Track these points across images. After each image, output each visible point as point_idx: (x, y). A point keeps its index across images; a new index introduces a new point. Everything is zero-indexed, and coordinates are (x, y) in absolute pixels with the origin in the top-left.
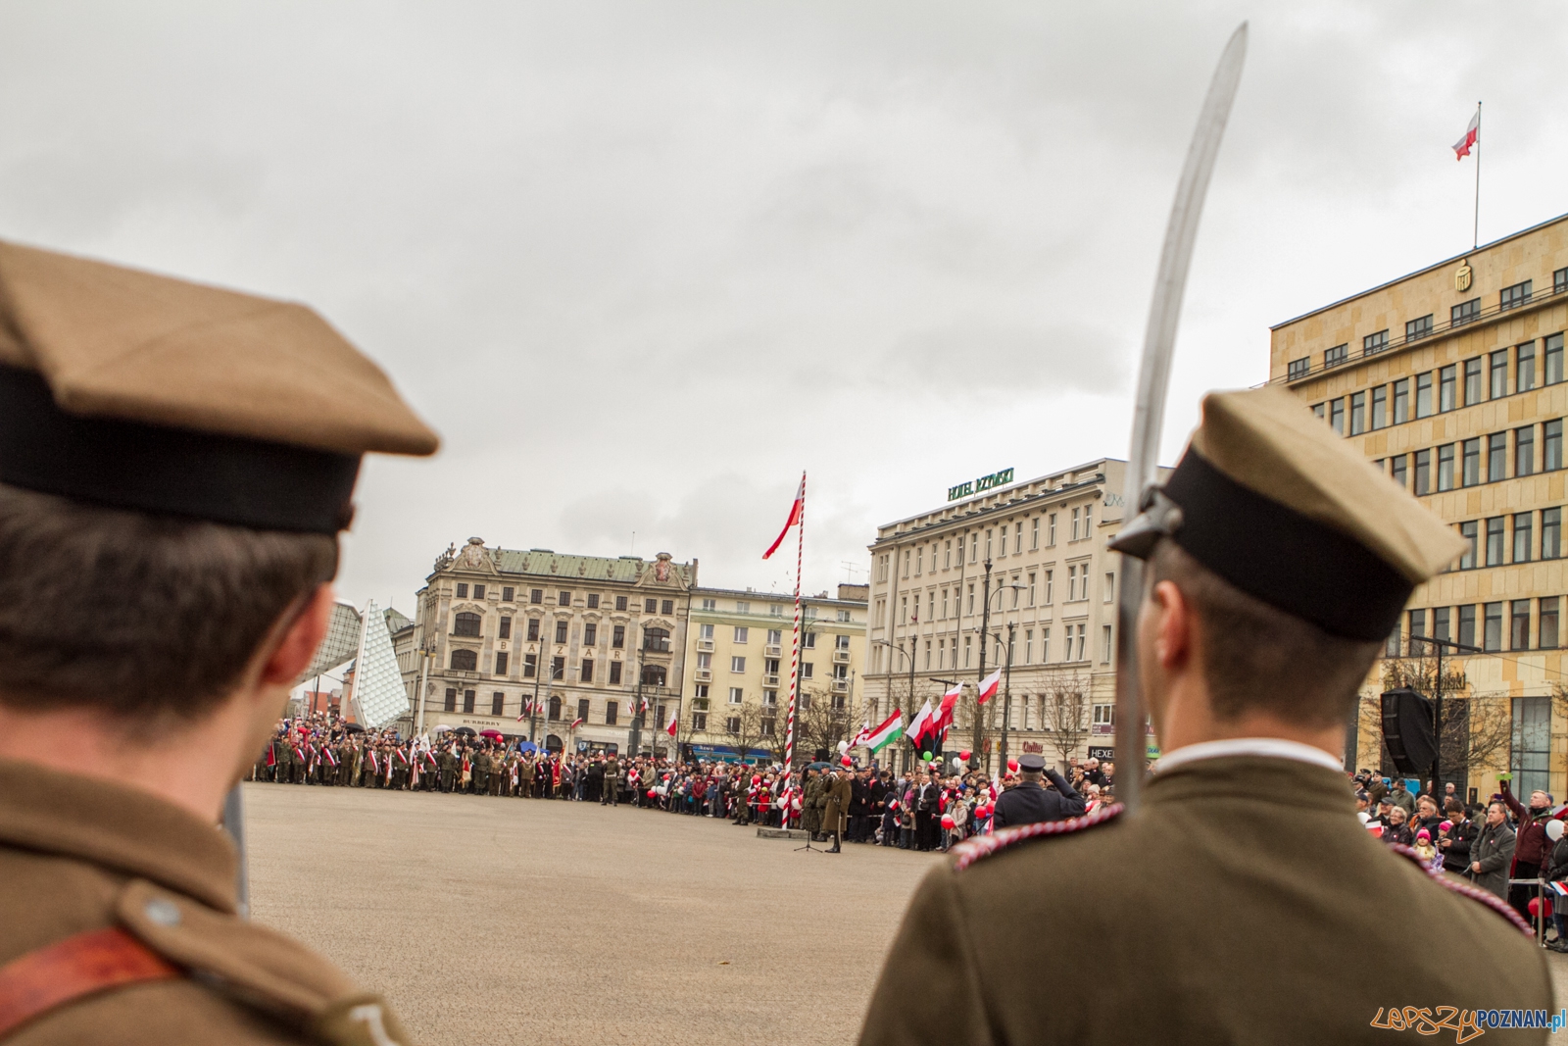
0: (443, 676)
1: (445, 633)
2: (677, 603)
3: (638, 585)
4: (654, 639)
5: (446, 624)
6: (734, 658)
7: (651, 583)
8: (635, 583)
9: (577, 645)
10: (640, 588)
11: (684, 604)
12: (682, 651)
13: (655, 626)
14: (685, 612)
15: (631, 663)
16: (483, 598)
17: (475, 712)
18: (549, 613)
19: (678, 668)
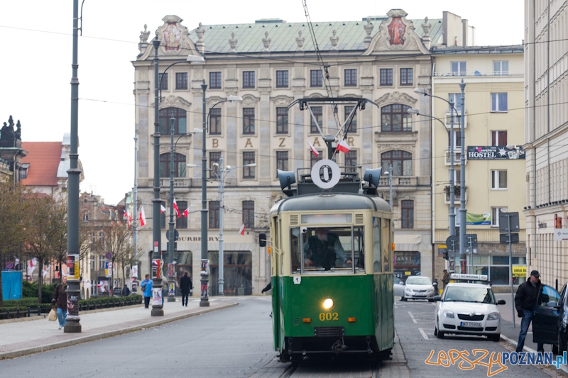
0: (147, 187)
1: (147, 133)
2: (418, 70)
3: (367, 53)
4: (395, 117)
5: (147, 124)
6: (494, 133)
7: (385, 47)
8: (364, 51)
9: (302, 134)
10: (370, 55)
11: (426, 71)
12: (428, 130)
13: (393, 101)
14: (426, 81)
15: (368, 151)
16: (186, 88)
17: (188, 227)
18: (265, 98)
19: (425, 151)
